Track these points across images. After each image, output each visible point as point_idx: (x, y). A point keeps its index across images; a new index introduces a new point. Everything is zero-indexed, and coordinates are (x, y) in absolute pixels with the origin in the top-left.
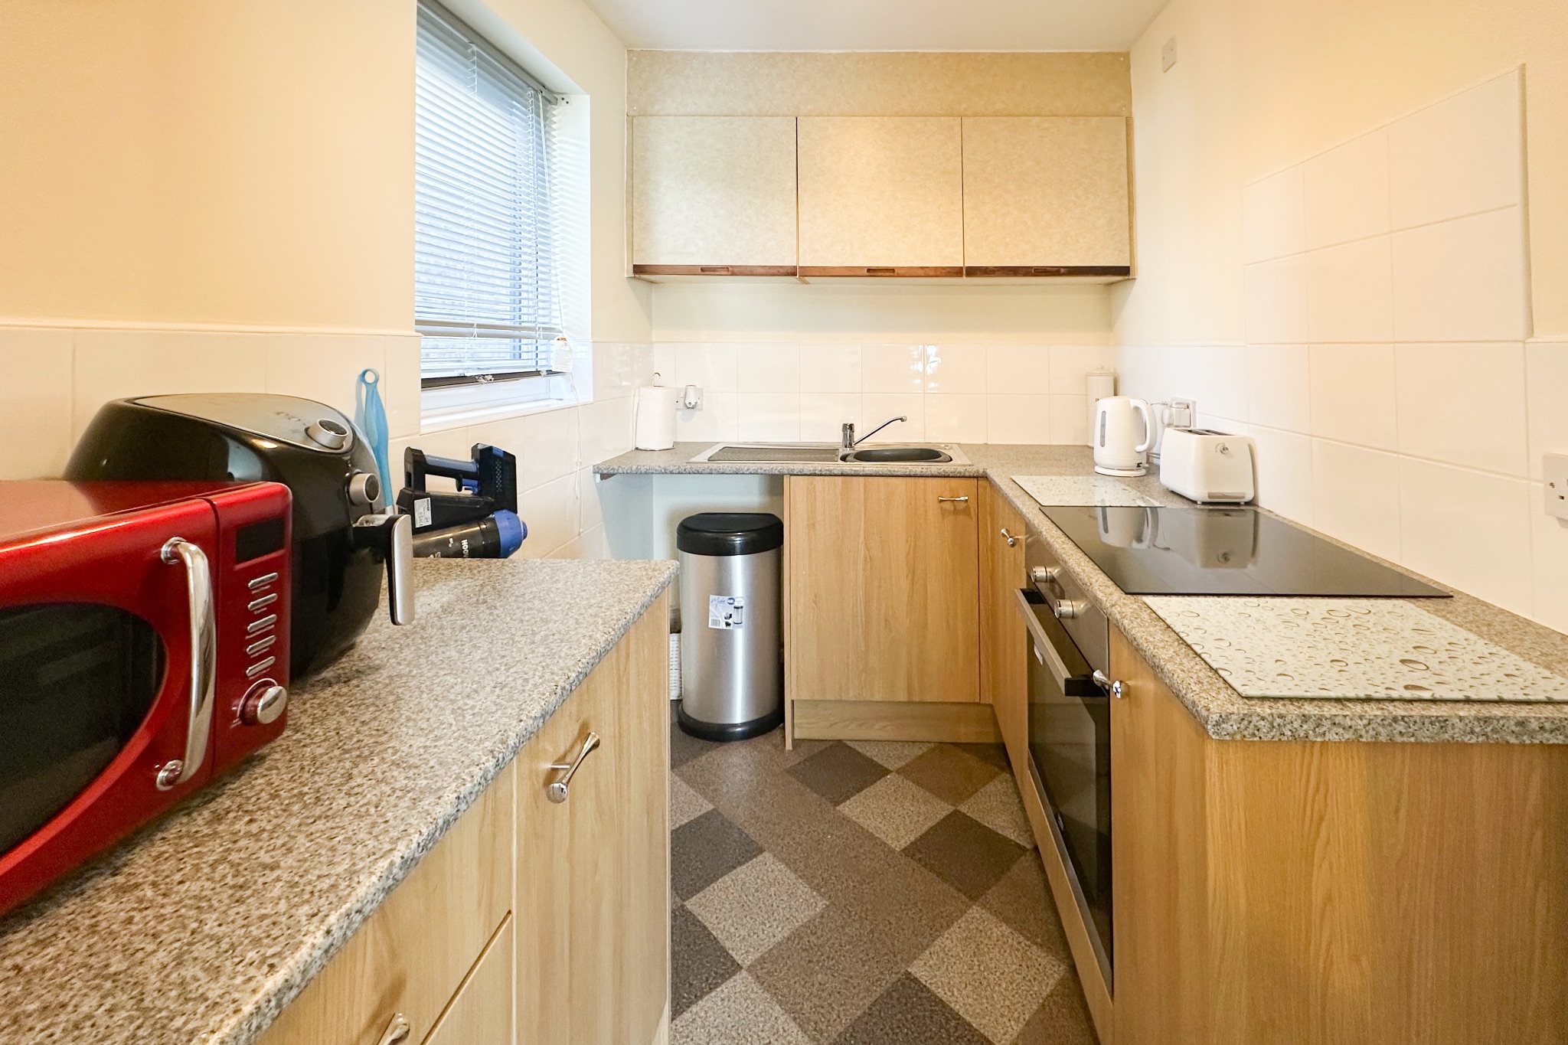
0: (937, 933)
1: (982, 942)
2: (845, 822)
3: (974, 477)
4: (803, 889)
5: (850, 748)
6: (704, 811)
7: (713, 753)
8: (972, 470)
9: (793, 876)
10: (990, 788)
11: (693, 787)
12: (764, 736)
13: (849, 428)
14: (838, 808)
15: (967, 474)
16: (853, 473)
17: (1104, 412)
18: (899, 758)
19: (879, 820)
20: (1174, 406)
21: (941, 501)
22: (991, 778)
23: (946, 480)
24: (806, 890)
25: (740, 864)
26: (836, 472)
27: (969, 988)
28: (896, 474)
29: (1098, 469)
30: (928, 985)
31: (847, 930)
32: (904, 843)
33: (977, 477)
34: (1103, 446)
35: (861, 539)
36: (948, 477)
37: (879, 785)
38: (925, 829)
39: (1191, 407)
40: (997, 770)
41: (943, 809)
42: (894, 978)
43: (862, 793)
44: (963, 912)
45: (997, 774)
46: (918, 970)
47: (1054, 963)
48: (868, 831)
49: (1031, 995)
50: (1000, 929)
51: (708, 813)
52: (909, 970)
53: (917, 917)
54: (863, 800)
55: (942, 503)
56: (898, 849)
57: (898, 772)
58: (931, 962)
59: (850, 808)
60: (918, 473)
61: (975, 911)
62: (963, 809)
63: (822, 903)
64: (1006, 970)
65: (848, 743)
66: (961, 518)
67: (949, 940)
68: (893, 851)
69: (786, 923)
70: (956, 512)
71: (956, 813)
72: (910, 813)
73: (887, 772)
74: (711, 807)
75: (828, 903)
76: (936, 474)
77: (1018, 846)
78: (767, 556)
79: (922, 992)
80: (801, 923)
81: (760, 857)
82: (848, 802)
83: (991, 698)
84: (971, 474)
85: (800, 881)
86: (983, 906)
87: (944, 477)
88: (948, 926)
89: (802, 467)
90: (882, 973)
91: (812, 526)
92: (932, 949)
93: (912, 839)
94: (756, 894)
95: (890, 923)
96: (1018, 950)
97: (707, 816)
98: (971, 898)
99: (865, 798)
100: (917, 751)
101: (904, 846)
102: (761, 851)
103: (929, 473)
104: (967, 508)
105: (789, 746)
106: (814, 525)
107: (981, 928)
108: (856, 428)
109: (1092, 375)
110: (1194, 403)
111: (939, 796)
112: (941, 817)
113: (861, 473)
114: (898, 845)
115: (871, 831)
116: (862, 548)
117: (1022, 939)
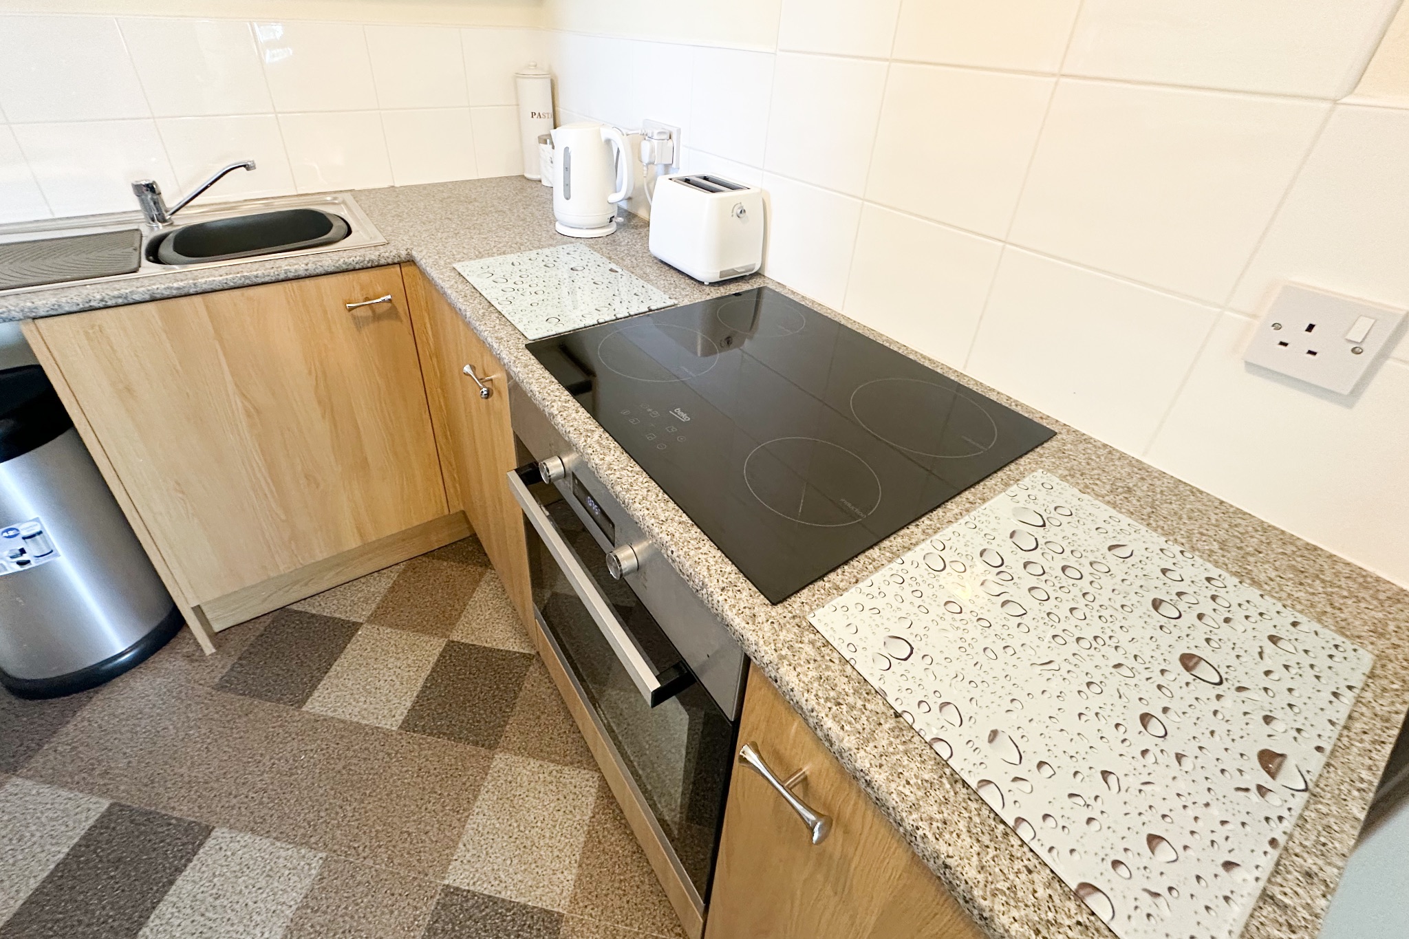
0: (466, 814)
1: (515, 796)
2: (318, 725)
3: (395, 264)
4: (285, 853)
5: (296, 612)
6: (94, 817)
7: (86, 712)
8: (389, 254)
9: (266, 843)
10: (478, 595)
11: (63, 785)
12: (167, 647)
13: (148, 190)
14: (304, 709)
15: (383, 261)
16: (175, 292)
17: (567, 149)
18: (366, 601)
19: (363, 699)
20: (656, 137)
21: (351, 309)
22: (477, 583)
23: (351, 276)
24: (290, 852)
25: (179, 871)
26: (137, 297)
27: (515, 861)
28: (259, 280)
29: (560, 228)
30: (472, 888)
31: (359, 878)
32: (401, 714)
33: (399, 263)
34: (567, 199)
35: (231, 388)
36: (354, 270)
37: (352, 650)
38: (421, 682)
39: (674, 137)
40: (480, 569)
41: (432, 648)
42: (432, 904)
43: (331, 673)
44: (485, 770)
45: (481, 575)
46: (458, 877)
47: (587, 776)
48: (351, 722)
49: (576, 828)
50: (528, 768)
51: (103, 816)
52: (446, 882)
53: (438, 807)
54: (335, 682)
55: (353, 311)
56: (394, 728)
57: (369, 621)
58: (468, 855)
59: (317, 704)
60: (302, 273)
61: (500, 760)
62: (456, 636)
63: (314, 861)
64: (545, 813)
65: (294, 607)
66: (385, 324)
67: (483, 814)
68: (387, 734)
69: (275, 919)
70: (377, 317)
71: (451, 645)
72: (398, 671)
73: (356, 626)
74: (105, 804)
75: (324, 855)
76: (331, 269)
77: (524, 655)
78: (55, 448)
79: (467, 901)
80: (294, 908)
81: (210, 842)
82: (316, 694)
83: (461, 504)
84: (390, 261)
85: (278, 844)
86: (506, 750)
87: (347, 271)
88: (476, 797)
89: (53, 300)
90: (416, 908)
91: (126, 391)
92: (465, 839)
93: (409, 704)
94: (217, 903)
95: (409, 834)
96: (551, 783)
97: (104, 822)
98: (490, 747)
99: (337, 677)
100: (383, 585)
101: (400, 719)
102: (208, 831)
103: (320, 270)
104: (394, 308)
105: (208, 648)
106: (129, 390)
107: (510, 778)
108: (162, 187)
109: (524, 76)
110: (679, 131)
111: (424, 631)
112: (433, 659)
113: (192, 291)
114: (392, 724)
115: (356, 720)
116: (238, 402)
117: (552, 766)
